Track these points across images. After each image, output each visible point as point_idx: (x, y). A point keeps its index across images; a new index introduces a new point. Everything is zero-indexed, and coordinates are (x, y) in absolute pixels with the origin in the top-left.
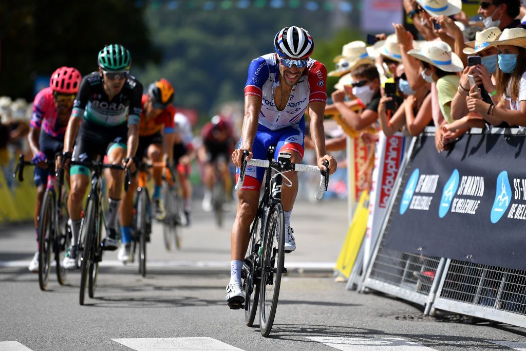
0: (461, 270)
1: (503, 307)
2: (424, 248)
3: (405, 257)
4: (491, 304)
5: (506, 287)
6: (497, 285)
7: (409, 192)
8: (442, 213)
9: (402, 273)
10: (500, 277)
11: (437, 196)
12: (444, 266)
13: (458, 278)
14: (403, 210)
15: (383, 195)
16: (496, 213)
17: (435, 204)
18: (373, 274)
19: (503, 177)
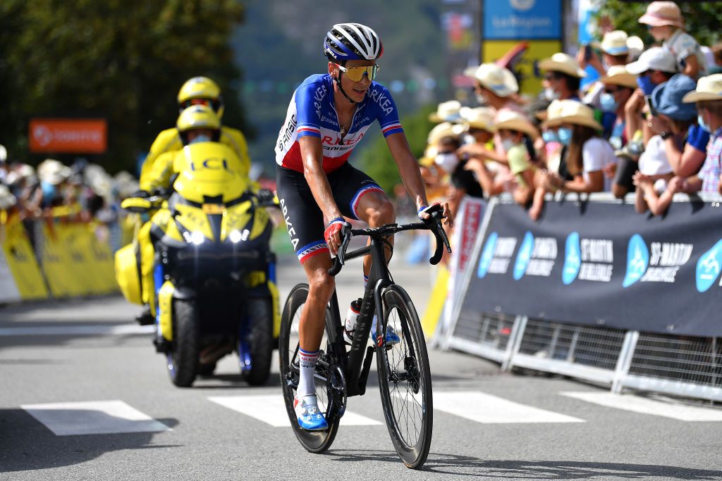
0: (535, 327)
1: (577, 361)
2: (502, 308)
3: (484, 316)
4: (564, 358)
5: (579, 343)
6: (569, 341)
7: (487, 255)
8: (518, 274)
9: (480, 331)
10: (572, 333)
11: (513, 259)
12: (520, 324)
13: (534, 335)
14: (482, 273)
15: (463, 259)
16: (569, 274)
17: (511, 267)
18: (456, 334)
19: (573, 239)
